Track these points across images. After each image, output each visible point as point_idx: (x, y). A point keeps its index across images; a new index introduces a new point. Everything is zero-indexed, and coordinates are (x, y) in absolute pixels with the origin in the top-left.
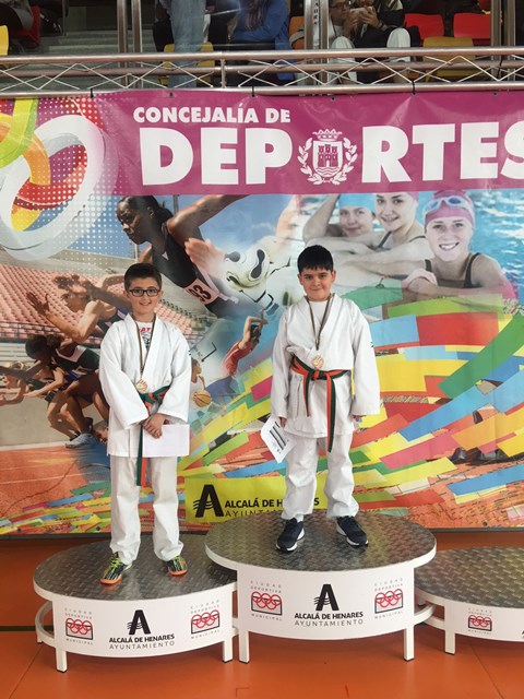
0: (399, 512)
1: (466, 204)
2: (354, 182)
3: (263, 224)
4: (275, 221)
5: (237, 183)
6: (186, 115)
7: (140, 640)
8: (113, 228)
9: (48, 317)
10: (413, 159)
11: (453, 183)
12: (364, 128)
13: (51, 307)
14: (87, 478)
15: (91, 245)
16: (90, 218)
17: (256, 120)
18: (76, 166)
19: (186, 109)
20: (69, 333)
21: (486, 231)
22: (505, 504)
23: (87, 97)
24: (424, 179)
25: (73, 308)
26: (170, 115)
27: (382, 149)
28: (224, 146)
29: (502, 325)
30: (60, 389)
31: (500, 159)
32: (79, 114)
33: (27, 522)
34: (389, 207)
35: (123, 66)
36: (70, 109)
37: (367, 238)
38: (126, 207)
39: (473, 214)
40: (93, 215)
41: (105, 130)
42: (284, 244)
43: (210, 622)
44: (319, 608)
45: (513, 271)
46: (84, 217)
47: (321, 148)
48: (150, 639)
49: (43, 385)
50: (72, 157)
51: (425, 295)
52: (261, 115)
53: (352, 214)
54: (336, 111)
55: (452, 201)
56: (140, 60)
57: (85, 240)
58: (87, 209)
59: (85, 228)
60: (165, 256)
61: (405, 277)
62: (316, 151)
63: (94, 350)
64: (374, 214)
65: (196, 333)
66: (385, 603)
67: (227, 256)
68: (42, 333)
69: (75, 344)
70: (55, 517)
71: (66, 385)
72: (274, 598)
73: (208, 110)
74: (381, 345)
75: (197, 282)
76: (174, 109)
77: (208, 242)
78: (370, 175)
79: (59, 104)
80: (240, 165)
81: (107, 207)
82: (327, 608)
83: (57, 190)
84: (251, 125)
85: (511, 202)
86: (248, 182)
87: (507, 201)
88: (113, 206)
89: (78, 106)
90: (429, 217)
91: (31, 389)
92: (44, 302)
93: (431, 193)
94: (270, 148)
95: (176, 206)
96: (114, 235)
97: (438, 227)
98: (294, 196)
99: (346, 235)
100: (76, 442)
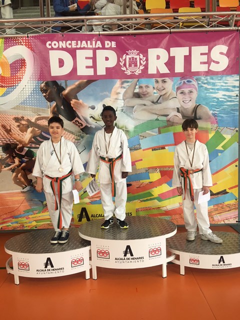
0: (167, 218)
1: (194, 83)
2: (145, 73)
3: (105, 93)
4: (110, 92)
5: (93, 74)
6: (70, 44)
7: (49, 270)
8: (39, 95)
9: (11, 135)
10: (171, 63)
11: (188, 74)
12: (149, 50)
13: (12, 131)
14: (31, 206)
15: (29, 103)
16: (28, 91)
17: (101, 46)
18: (22, 68)
19: (69, 42)
20: (21, 142)
21: (203, 94)
22: (213, 214)
23: (26, 37)
24: (176, 72)
25: (22, 131)
26: (62, 44)
27: (157, 59)
28: (87, 58)
29: (211, 136)
30: (18, 167)
31: (209, 62)
32: (22, 45)
33: (5, 225)
34: (160, 85)
35: (42, 23)
36: (18, 43)
37: (151, 98)
38: (44, 86)
39: (197, 87)
40: (30, 89)
41: (34, 52)
42: (114, 101)
43: (80, 262)
44: (125, 255)
45: (215, 112)
46: (26, 91)
47: (130, 58)
48: (53, 270)
49: (10, 165)
50: (19, 64)
51: (177, 123)
52: (103, 44)
53: (144, 87)
54: (136, 42)
55: (188, 81)
56: (50, 20)
57: (26, 101)
58: (27, 87)
59: (26, 95)
60: (62, 107)
61: (168, 115)
62: (128, 60)
63: (32, 149)
64: (154, 88)
65: (77, 141)
66: (153, 253)
67: (89, 107)
68: (9, 142)
69: (23, 147)
70: (17, 222)
71: (20, 165)
72: (107, 252)
73: (79, 42)
74: (158, 145)
75: (77, 119)
76: (64, 42)
77: (81, 101)
78: (152, 70)
79: (13, 41)
80: (94, 66)
81: (36, 86)
82: (128, 255)
83: (13, 79)
84: (99, 48)
85: (214, 81)
86: (98, 74)
87: (212, 81)
88: (38, 86)
89: (22, 41)
90: (178, 89)
91: (5, 167)
92: (9, 128)
93: (179, 78)
94: (107, 59)
95: (66, 85)
96: (39, 98)
97: (182, 93)
98: (119, 80)
99: (142, 97)
100: (25, 190)
